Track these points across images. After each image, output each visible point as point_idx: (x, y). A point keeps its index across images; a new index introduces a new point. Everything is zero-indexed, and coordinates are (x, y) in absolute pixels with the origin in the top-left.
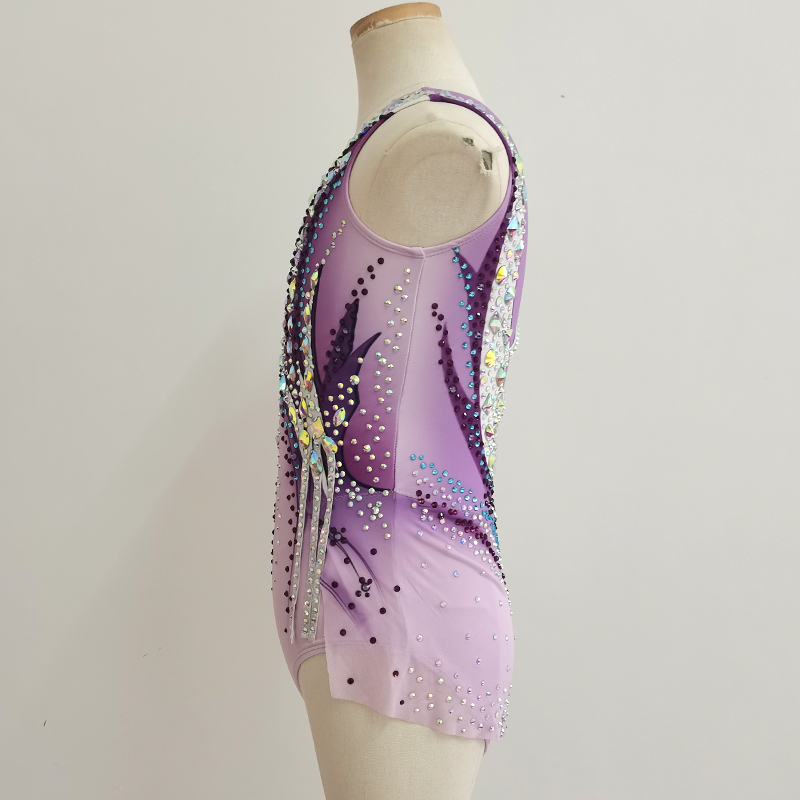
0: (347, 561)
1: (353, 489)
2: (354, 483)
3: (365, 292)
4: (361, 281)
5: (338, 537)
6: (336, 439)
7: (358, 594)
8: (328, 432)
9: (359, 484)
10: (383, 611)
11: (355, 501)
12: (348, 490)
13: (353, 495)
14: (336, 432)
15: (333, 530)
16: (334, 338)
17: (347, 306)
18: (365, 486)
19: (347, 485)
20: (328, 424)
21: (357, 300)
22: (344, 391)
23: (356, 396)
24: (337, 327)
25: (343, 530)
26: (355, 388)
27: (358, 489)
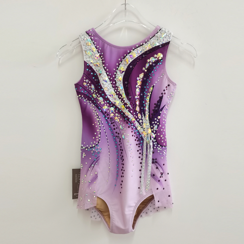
0: (157, 168)
1: (159, 147)
2: (159, 146)
3: (165, 93)
4: (164, 90)
5: (154, 161)
6: (155, 133)
7: (160, 177)
8: (152, 132)
9: (161, 146)
10: (165, 180)
11: (160, 150)
12: (158, 148)
13: (159, 149)
14: (154, 132)
15: (153, 159)
16: (155, 106)
17: (160, 97)
18: (162, 146)
19: (157, 146)
20: (152, 130)
21: (163, 96)
22: (156, 121)
23: (159, 122)
24: (156, 103)
25: (156, 159)
26: (159, 119)
27: (160, 147)
